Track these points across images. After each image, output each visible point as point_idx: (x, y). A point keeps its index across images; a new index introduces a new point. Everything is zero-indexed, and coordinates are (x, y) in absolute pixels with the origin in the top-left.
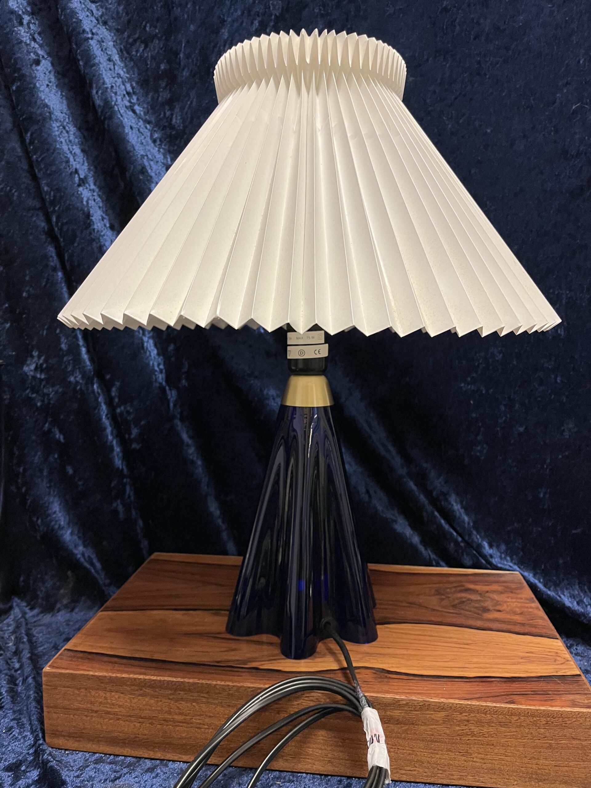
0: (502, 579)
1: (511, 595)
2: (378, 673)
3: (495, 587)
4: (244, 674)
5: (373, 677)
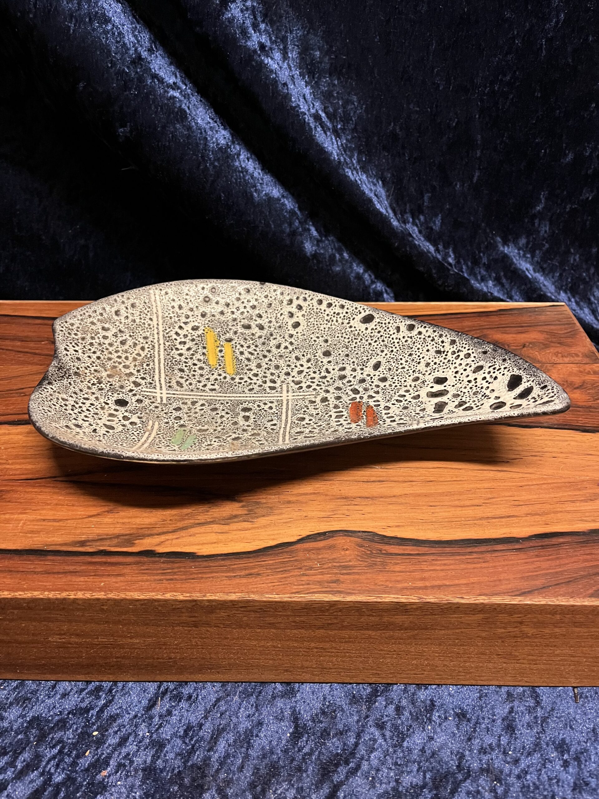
0: (543, 318)
1: (560, 350)
2: (365, 543)
3: (533, 336)
4: (127, 570)
5: (358, 555)
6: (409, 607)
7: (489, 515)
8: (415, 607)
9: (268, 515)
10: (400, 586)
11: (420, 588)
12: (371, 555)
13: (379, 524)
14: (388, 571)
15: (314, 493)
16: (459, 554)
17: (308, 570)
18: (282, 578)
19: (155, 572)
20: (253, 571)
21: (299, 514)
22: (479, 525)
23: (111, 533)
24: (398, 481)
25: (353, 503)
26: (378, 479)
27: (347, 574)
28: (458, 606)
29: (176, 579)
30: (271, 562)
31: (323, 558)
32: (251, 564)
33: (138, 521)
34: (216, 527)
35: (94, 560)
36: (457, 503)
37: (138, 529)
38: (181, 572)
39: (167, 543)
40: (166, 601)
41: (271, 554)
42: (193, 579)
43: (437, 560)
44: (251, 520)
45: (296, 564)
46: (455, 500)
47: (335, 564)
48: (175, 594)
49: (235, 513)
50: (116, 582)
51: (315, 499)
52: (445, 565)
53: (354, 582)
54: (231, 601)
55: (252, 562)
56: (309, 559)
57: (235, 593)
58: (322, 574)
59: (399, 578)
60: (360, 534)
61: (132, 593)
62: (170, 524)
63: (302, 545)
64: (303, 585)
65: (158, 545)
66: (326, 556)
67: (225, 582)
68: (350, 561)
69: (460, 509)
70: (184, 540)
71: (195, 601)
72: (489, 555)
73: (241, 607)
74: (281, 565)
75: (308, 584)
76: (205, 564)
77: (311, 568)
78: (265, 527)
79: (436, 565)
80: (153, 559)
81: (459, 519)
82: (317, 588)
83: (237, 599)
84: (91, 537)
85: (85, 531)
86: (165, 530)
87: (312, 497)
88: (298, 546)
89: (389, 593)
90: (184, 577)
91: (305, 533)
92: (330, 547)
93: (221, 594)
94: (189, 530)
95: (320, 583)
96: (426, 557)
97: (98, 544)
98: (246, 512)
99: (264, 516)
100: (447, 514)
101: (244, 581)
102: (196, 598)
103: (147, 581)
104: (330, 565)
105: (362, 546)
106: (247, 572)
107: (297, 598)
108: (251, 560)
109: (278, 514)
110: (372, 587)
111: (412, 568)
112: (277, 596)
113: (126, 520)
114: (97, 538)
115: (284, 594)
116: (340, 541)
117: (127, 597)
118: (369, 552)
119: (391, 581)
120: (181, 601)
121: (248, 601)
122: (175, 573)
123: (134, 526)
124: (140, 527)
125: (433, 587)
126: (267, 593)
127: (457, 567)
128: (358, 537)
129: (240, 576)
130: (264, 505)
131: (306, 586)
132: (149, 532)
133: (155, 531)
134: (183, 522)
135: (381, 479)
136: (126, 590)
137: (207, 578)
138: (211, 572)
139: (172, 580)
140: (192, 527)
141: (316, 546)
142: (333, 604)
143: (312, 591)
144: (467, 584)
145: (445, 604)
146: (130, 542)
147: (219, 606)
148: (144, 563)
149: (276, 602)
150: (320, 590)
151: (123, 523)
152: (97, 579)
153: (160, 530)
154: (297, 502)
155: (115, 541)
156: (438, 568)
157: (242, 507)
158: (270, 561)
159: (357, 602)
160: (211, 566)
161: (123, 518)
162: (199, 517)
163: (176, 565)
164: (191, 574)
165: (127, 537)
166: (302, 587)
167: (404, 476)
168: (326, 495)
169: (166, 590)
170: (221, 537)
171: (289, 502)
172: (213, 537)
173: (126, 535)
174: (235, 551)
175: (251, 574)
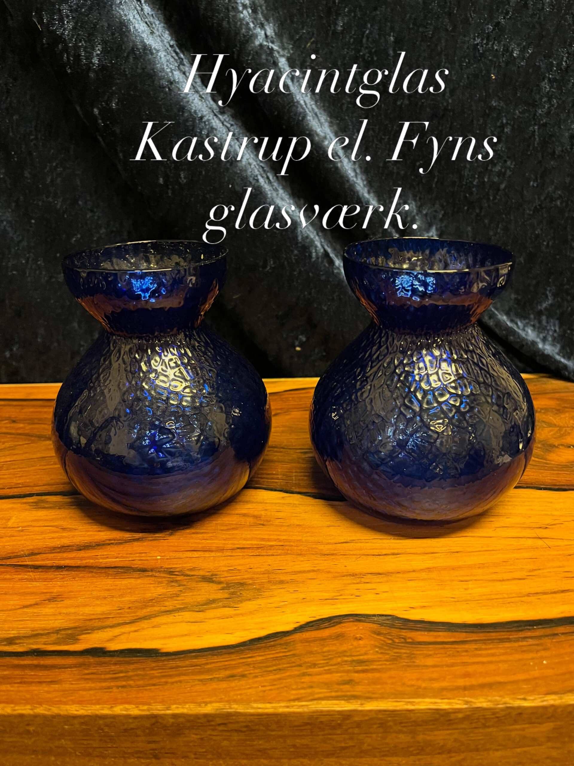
2: (384, 630)
3: (543, 402)
4: (64, 675)
5: (376, 646)
6: (453, 716)
7: (539, 590)
8: (460, 715)
9: (255, 598)
10: (436, 685)
11: (465, 688)
12: (392, 646)
13: (399, 605)
14: (418, 666)
15: (313, 571)
16: (508, 640)
17: (310, 667)
18: (275, 680)
19: (103, 676)
20: (235, 672)
21: (294, 596)
22: (527, 603)
23: (50, 626)
24: (417, 554)
25: (363, 580)
26: (392, 551)
27: (364, 671)
28: (520, 711)
29: (131, 686)
30: (261, 658)
31: (329, 651)
32: (234, 663)
33: (87, 610)
34: (187, 615)
35: (22, 662)
36: (494, 577)
37: (86, 620)
38: (137, 675)
39: (122, 637)
40: (114, 717)
41: (259, 648)
42: (154, 685)
43: (480, 649)
44: (232, 605)
45: (293, 659)
46: (492, 573)
47: (346, 659)
48: (127, 706)
49: (212, 597)
50: (48, 692)
51: (315, 577)
52: (493, 655)
53: (375, 682)
54: (206, 716)
55: (235, 659)
56: (311, 653)
57: (211, 702)
58: (330, 672)
60: (376, 619)
61: (68, 707)
62: (128, 613)
63: (301, 634)
64: (303, 688)
65: (110, 640)
66: (334, 648)
67: (197, 688)
68: (366, 654)
69: (498, 584)
70: (145, 632)
71: (155, 716)
72: (549, 641)
73: (219, 725)
74: (274, 663)
75: (311, 687)
76: (172, 663)
77: (314, 665)
78: (251, 613)
79: (480, 656)
80: (102, 659)
81: (501, 597)
82: (324, 692)
83: (213, 712)
84: (23, 632)
85: (15, 625)
86: (121, 621)
87: (310, 575)
88: (297, 636)
89: (424, 696)
90: (141, 683)
91: (304, 619)
92: (339, 637)
93: (192, 706)
94: (153, 620)
95: (327, 685)
96: (467, 646)
97: (31, 641)
98: (227, 596)
99: (250, 600)
100: (483, 590)
101: (224, 685)
102: (155, 712)
103: (91, 689)
104: (339, 660)
105: (379, 634)
106: (228, 673)
107: (297, 708)
108: (233, 657)
109: (267, 597)
110: (400, 688)
111: (449, 661)
112: (268, 705)
113: (72, 610)
114: (30, 633)
115: (279, 701)
116: (349, 628)
117: (62, 713)
118: (390, 642)
119: (424, 680)
120: (136, 718)
121: (229, 715)
122: (128, 678)
123: (81, 617)
124: (88, 618)
125: (482, 686)
126: (255, 701)
127: (510, 658)
128: (374, 622)
129: (219, 680)
130: (250, 587)
131: (309, 691)
132: (100, 624)
133: (108, 623)
134: (145, 611)
135: (396, 551)
136: (60, 702)
137: (172, 683)
138: (179, 675)
139: (123, 687)
140: (155, 616)
141: (320, 635)
142: (347, 716)
143: (317, 696)
144: (526, 681)
145: (502, 710)
146: (73, 638)
147: (189, 724)
148: (88, 666)
149: (268, 715)
150: (328, 695)
151: (67, 614)
152: (23, 688)
153: (115, 621)
154: (292, 581)
155: (54, 637)
156: (485, 659)
157: (223, 589)
158: (259, 657)
159: (380, 711)
160: (179, 667)
161: (66, 607)
162: (167, 603)
163: (132, 667)
164: (152, 678)
165: (70, 632)
166: (302, 691)
167: (423, 547)
168: (329, 572)
169: (116, 702)
170: (194, 627)
171: (282, 582)
172: (183, 628)
173: (68, 629)
174: (212, 645)
175: (232, 676)
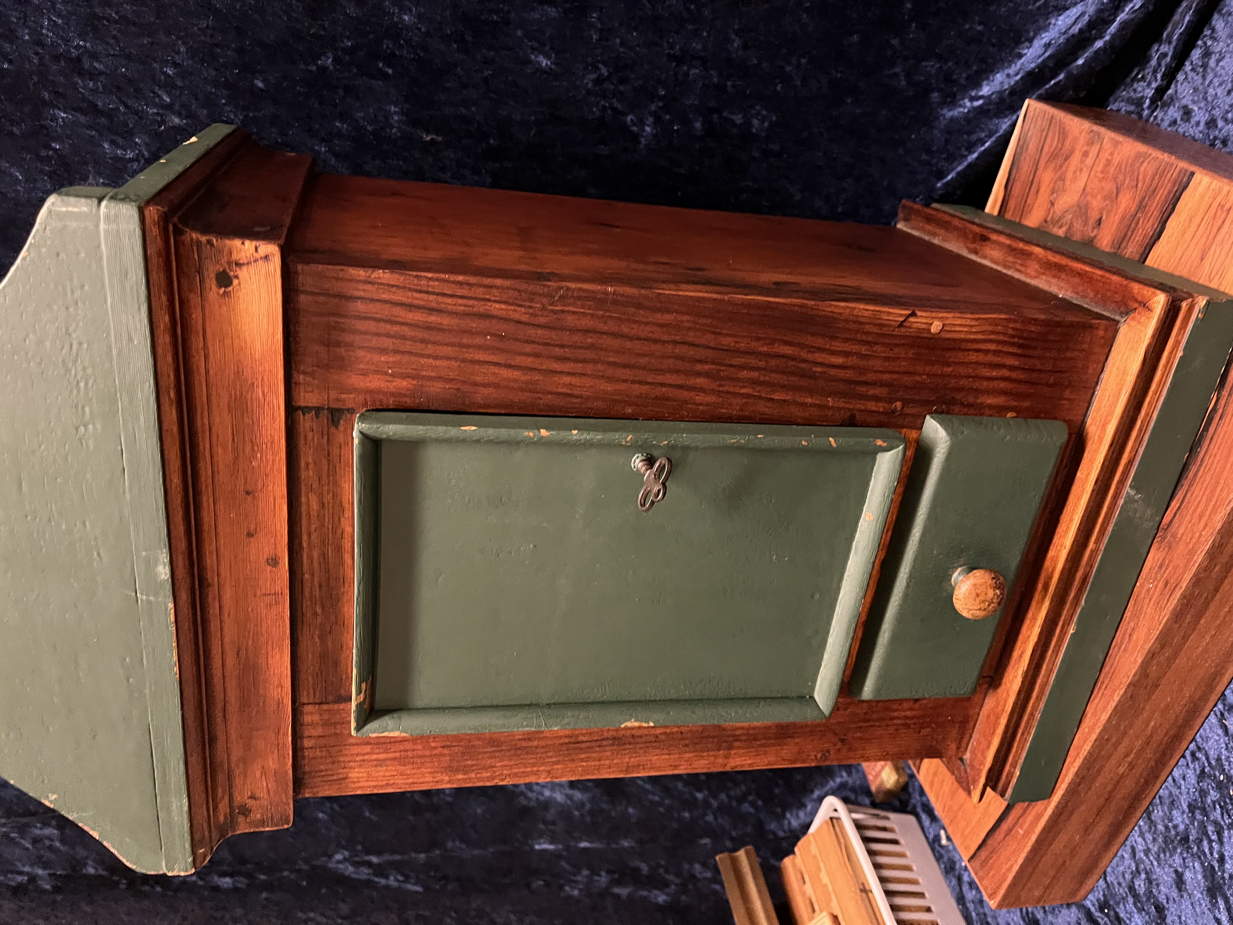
0: (1032, 147)
1: (1072, 167)
3: (1046, 181)
6: (1217, 545)
8: (1219, 539)
10: (1195, 540)
11: (1206, 526)
12: (1163, 539)
14: (1180, 538)
18: (1144, 617)
20: (1129, 631)
27: (1166, 569)
40: (1120, 701)
53: (1175, 570)
54: (1142, 662)
58: (1156, 587)
59: (1190, 535)
68: (1158, 558)
77: (1149, 590)
79: (1196, 497)
82: (1164, 600)
89: (1196, 553)
93: (1134, 665)
95: (1162, 594)
101: (1132, 643)
102: (1127, 683)
106: (1127, 636)
107: (1164, 619)
110: (1185, 561)
111: (1188, 518)
112: (1155, 631)
115: (1156, 625)
119: (1188, 544)
120: (1125, 692)
121: (1149, 651)
125: (1210, 516)
126: (1149, 635)
127: (1206, 482)
131: (1159, 607)
139: (1106, 688)
143: (1164, 605)
147: (1144, 670)
149: (1160, 633)
150: (1167, 599)
156: (1199, 498)
159: (1191, 580)
166: (1158, 610)
169: (1112, 697)
175: (1130, 635)
